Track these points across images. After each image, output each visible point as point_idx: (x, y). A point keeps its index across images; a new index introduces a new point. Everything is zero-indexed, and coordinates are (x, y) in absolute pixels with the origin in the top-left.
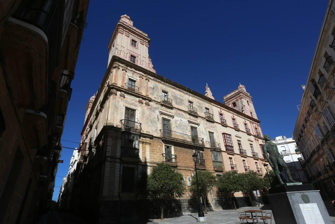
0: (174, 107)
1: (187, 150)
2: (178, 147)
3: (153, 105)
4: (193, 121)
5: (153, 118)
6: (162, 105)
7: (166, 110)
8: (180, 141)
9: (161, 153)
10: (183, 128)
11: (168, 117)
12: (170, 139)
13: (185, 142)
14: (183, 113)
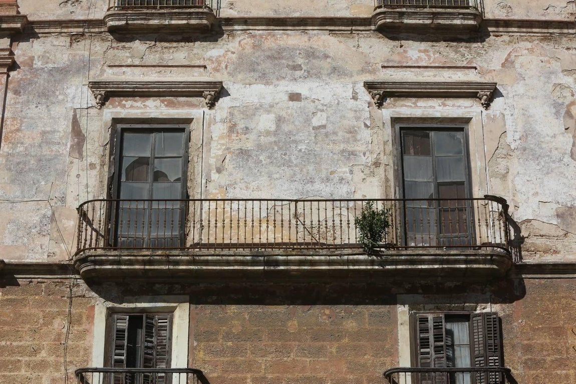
0: (230, 21)
1: (321, 314)
2: (233, 309)
3: (45, 58)
4: (428, 76)
5: (38, 140)
6: (122, 34)
7: (152, 58)
8: (228, 263)
9: (72, 370)
10: (310, 156)
11: (170, 105)
12: (130, 263)
13: (277, 263)
14: (322, 40)
